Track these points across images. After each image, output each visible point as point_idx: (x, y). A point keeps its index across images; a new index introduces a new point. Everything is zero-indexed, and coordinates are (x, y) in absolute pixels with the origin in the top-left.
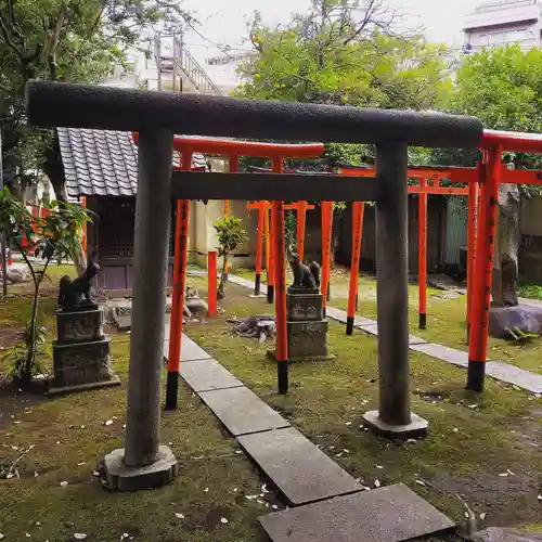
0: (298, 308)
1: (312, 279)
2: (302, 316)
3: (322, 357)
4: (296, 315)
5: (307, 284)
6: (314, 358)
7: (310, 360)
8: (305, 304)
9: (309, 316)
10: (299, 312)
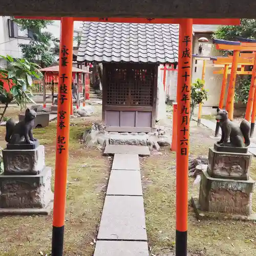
0: (222, 165)
1: (241, 138)
2: (225, 173)
3: (243, 217)
4: (218, 172)
5: (236, 142)
6: (234, 216)
7: (229, 219)
8: (230, 162)
9: (234, 174)
10: (223, 169)
